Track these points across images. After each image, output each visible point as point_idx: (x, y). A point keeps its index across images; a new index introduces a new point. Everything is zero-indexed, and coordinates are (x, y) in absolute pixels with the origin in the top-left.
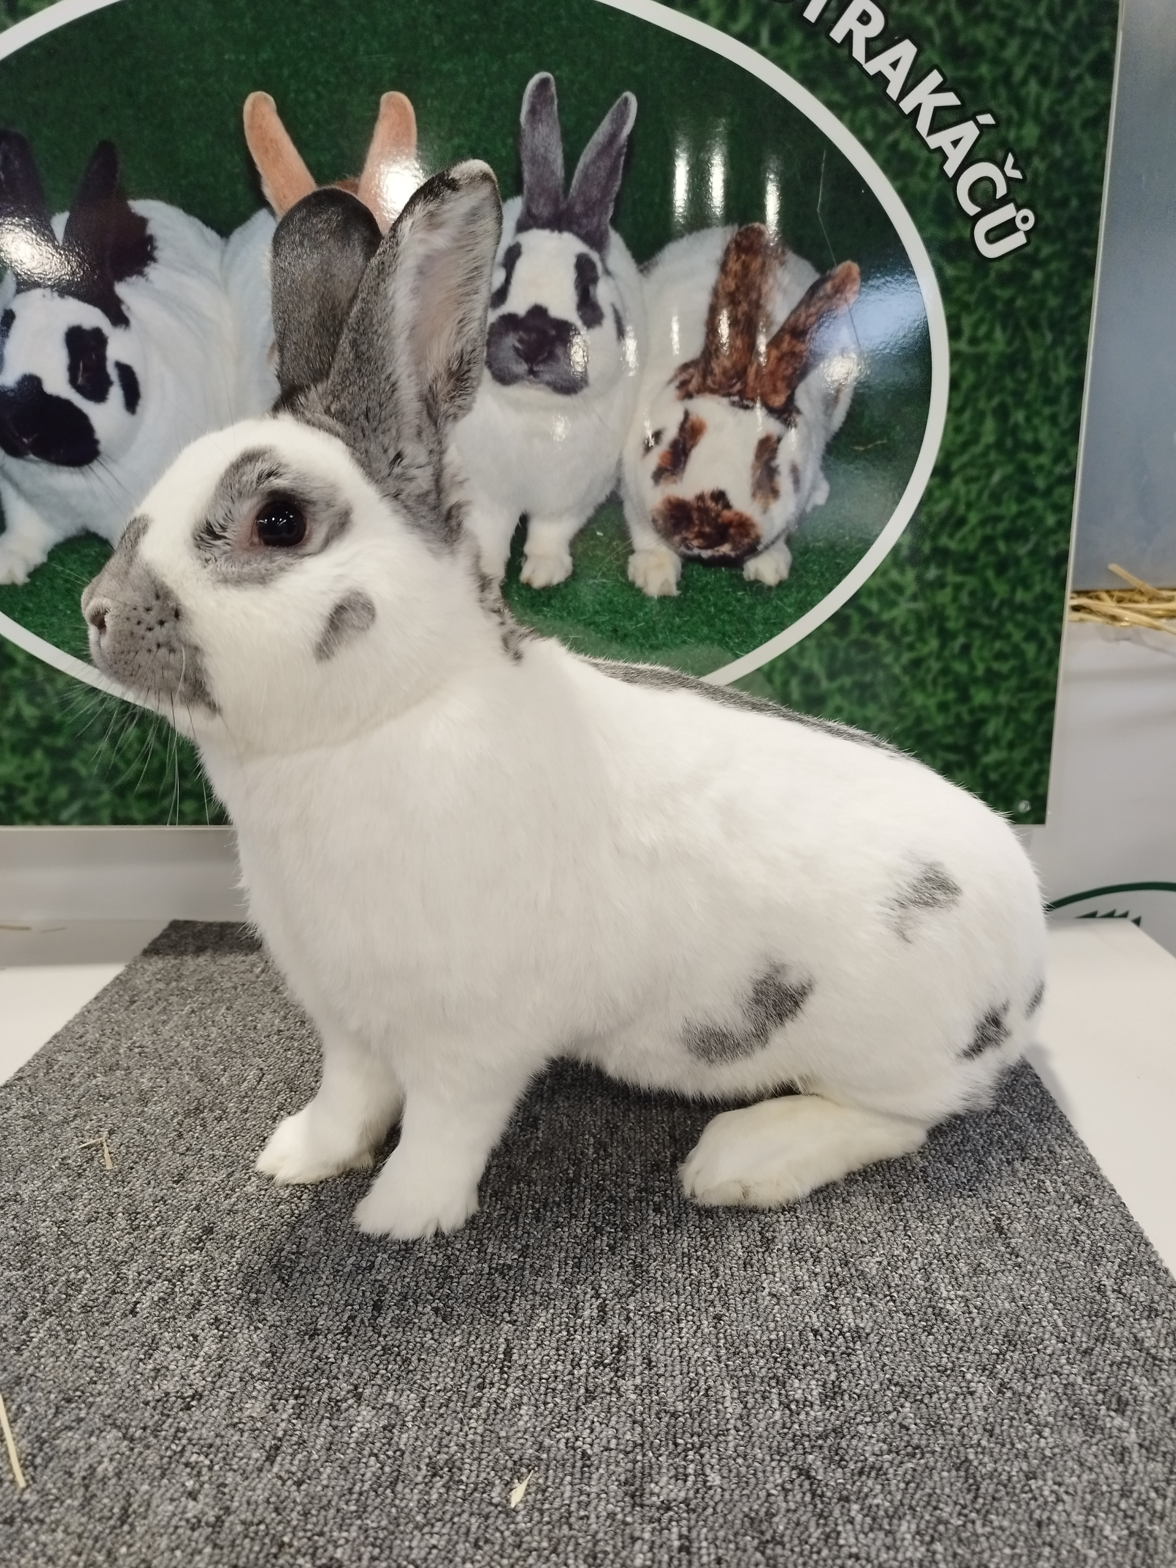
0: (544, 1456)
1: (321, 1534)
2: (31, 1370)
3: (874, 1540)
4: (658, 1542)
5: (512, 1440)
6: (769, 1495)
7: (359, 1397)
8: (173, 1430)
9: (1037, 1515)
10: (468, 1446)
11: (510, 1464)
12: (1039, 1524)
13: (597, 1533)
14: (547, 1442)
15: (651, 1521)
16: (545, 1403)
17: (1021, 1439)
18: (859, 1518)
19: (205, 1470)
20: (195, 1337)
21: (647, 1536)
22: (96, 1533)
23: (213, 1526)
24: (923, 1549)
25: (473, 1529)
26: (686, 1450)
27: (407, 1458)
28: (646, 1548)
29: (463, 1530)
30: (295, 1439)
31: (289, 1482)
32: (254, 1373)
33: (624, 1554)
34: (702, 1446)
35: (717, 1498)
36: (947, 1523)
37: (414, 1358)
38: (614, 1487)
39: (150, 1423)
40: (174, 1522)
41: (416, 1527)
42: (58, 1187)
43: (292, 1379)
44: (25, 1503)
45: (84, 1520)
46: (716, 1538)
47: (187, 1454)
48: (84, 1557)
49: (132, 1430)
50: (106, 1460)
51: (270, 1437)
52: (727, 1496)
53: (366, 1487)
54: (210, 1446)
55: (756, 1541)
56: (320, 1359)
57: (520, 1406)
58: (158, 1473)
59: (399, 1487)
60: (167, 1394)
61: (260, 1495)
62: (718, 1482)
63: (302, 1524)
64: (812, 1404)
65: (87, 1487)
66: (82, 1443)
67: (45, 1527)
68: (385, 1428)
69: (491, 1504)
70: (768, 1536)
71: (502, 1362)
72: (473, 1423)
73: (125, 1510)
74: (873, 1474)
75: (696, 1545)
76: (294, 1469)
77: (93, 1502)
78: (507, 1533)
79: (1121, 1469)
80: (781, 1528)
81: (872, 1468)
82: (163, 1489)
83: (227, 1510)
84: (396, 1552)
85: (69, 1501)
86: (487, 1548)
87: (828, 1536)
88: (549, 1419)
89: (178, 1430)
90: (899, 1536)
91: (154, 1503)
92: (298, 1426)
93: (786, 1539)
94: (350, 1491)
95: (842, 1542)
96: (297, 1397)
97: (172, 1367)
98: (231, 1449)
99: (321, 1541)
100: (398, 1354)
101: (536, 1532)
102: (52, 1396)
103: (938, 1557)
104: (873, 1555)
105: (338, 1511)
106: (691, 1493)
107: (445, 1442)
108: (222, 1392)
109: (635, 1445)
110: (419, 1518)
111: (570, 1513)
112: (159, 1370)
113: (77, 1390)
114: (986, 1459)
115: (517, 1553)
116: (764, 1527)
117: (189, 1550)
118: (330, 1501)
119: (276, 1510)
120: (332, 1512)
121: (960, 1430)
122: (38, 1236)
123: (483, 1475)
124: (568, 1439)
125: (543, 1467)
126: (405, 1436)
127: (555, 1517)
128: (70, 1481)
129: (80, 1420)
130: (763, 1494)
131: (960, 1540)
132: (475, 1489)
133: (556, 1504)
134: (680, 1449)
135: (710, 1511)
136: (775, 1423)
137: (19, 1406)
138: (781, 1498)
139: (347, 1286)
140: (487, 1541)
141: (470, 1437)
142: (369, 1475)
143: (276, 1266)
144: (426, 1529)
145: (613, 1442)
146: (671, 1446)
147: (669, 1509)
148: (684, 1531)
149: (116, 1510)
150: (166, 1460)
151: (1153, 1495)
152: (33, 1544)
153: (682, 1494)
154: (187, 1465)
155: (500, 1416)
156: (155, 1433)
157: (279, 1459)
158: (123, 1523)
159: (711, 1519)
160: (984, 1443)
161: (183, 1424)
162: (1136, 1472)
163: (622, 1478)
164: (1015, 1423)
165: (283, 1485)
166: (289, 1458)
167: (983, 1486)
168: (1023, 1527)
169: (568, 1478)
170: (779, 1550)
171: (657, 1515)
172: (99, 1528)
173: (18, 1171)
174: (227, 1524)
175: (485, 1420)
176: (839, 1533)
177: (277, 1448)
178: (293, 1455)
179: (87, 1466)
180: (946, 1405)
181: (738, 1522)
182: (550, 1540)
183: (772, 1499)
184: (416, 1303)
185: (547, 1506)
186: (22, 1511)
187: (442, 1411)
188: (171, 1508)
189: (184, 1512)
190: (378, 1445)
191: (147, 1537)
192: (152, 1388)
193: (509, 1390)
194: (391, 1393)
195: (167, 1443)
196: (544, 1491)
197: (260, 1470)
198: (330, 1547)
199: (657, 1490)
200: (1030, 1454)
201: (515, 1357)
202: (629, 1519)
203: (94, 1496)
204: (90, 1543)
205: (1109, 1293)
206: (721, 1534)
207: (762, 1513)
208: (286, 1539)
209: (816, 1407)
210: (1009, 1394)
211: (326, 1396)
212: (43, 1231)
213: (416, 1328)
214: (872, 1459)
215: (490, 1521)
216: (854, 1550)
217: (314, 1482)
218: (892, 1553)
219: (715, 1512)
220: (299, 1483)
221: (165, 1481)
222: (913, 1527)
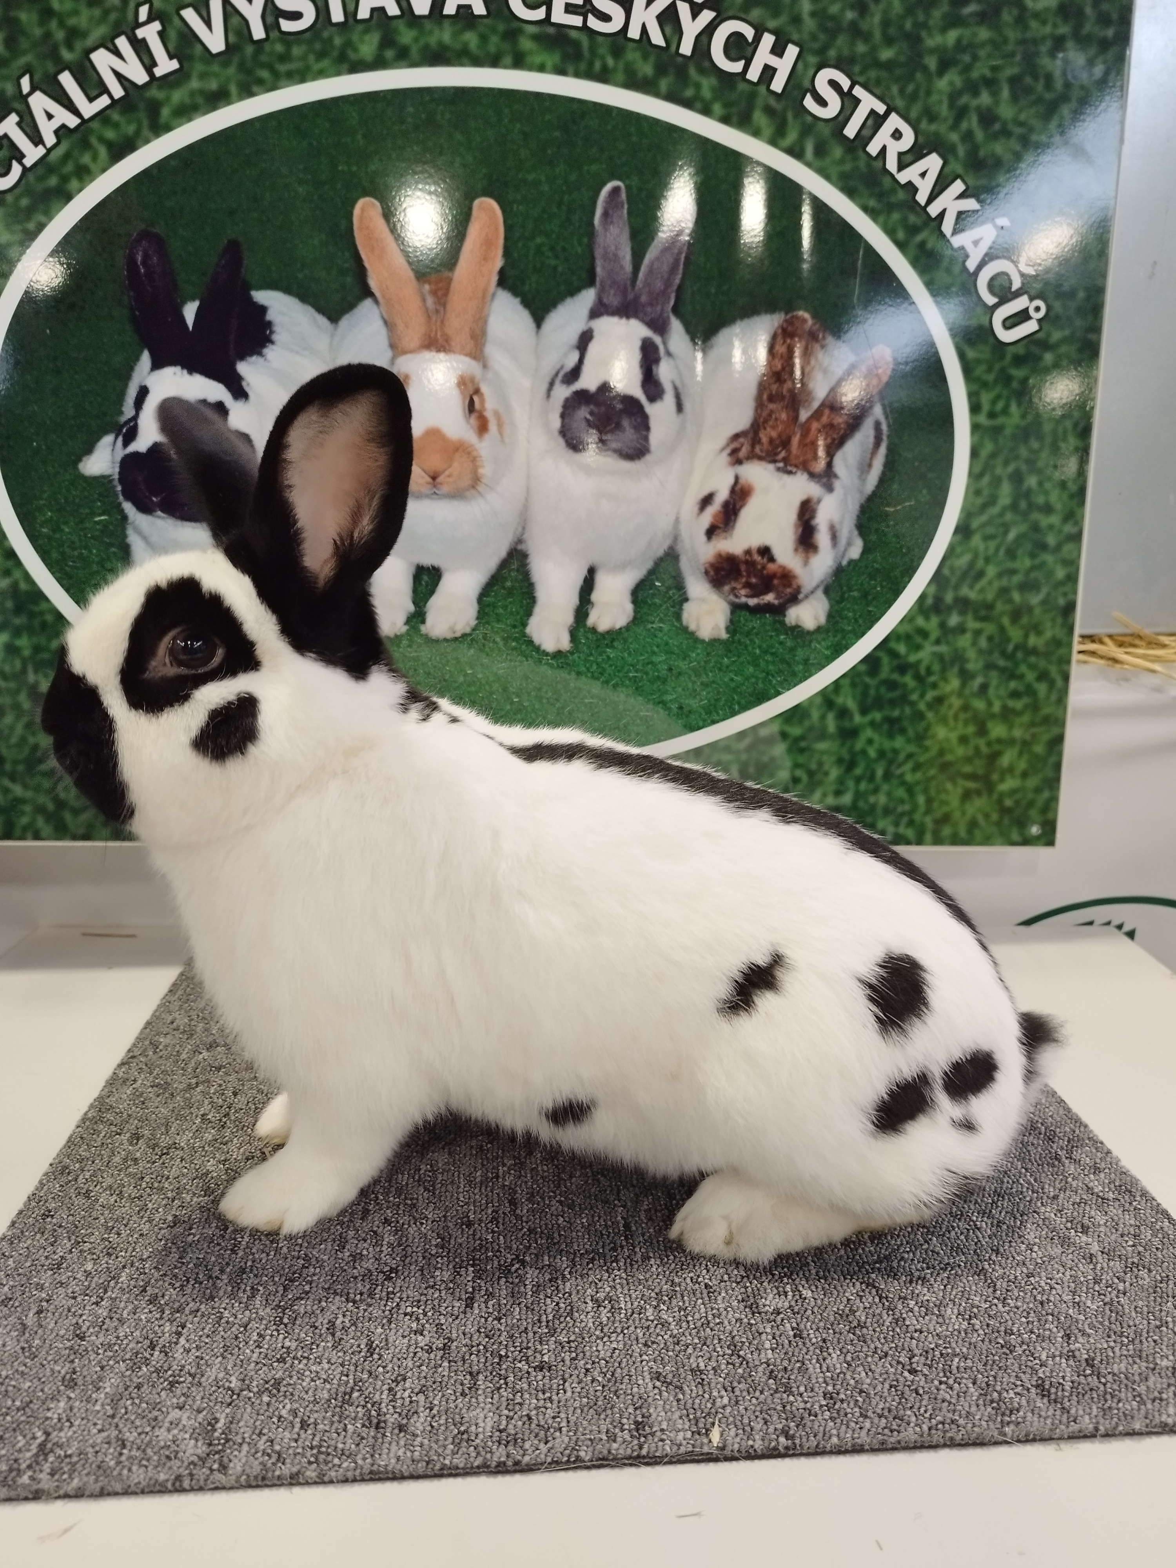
0: (678, 1289)
1: (528, 1348)
2: (249, 1263)
3: (930, 1320)
4: (778, 1333)
5: (651, 1280)
6: (848, 1300)
7: (523, 1263)
8: (384, 1294)
9: (1039, 1297)
10: (618, 1286)
11: (653, 1295)
12: (1042, 1303)
13: (731, 1333)
14: (677, 1280)
15: (769, 1321)
16: (667, 1256)
17: (1018, 1254)
18: (916, 1308)
19: (421, 1316)
20: (375, 1232)
21: (768, 1330)
22: (353, 1361)
23: (444, 1349)
24: (966, 1323)
25: (641, 1335)
26: (781, 1278)
27: (574, 1298)
28: (770, 1337)
29: (633, 1337)
30: (483, 1293)
31: (490, 1319)
32: (433, 1252)
33: (755, 1342)
34: (792, 1274)
35: (813, 1304)
36: (978, 1307)
37: (556, 1235)
38: (735, 1303)
39: (365, 1290)
40: (412, 1349)
41: (598, 1338)
42: (208, 1137)
43: (464, 1253)
44: (288, 1348)
45: (340, 1354)
46: (818, 1329)
47: (403, 1307)
48: (351, 1377)
49: (352, 1296)
50: (340, 1316)
51: (463, 1293)
52: (819, 1302)
53: (550, 1317)
54: (419, 1301)
55: (847, 1328)
56: (480, 1239)
57: (649, 1258)
58: (385, 1321)
59: (576, 1315)
60: (370, 1271)
61: (471, 1329)
62: (810, 1294)
63: (511, 1343)
64: (865, 1244)
65: (333, 1335)
66: (315, 1307)
67: (311, 1362)
68: (550, 1280)
69: (647, 1320)
70: (855, 1323)
71: (625, 1232)
72: (616, 1272)
73: (370, 1344)
74: (920, 1282)
75: (805, 1332)
76: (491, 1310)
77: (343, 1342)
78: (666, 1337)
79: (1091, 1266)
80: (863, 1318)
81: (919, 1278)
82: (393, 1331)
83: (449, 1339)
84: (588, 1354)
85: (323, 1344)
86: (655, 1346)
87: (897, 1320)
88: (673, 1265)
89: (388, 1293)
90: (946, 1316)
91: (391, 1340)
92: (483, 1284)
93: (868, 1324)
94: (539, 1321)
95: (907, 1323)
96: (473, 1266)
97: (365, 1252)
98: (436, 1303)
99: (530, 1352)
100: (542, 1232)
101: (687, 1334)
102: (277, 1279)
103: (977, 1327)
104: (932, 1329)
105: (535, 1333)
106: (793, 1303)
107: (600, 1285)
108: (413, 1267)
109: (743, 1277)
110: (598, 1333)
111: (709, 1322)
112: (354, 1257)
113: (294, 1273)
114: (997, 1267)
115: (677, 1348)
116: (851, 1318)
117: (432, 1365)
118: (526, 1329)
119: (487, 1336)
120: (531, 1335)
121: (975, 1251)
122: (208, 1172)
123: (636, 1304)
124: (692, 1278)
125: (679, 1296)
126: (568, 1284)
127: (699, 1324)
128: (317, 1331)
129: (307, 1293)
130: (845, 1300)
131: (989, 1316)
132: (633, 1313)
133: (697, 1316)
134: (776, 1277)
135: (809, 1312)
136: (841, 1256)
137: (252, 1288)
138: (858, 1301)
139: (483, 1190)
140: (653, 1343)
141: (618, 1281)
142: (549, 1310)
143: (419, 1181)
144: (605, 1339)
145: (726, 1277)
146: (770, 1277)
147: (779, 1313)
148: (794, 1325)
149: (362, 1346)
150: (387, 1313)
151: (1116, 1281)
152: (307, 1373)
153: (787, 1304)
154: (406, 1314)
155: (636, 1266)
156: (371, 1295)
157: (476, 1305)
158: (372, 1355)
159: (812, 1317)
160: (994, 1257)
161: (390, 1289)
162: (1102, 1268)
163: (740, 1297)
164: (1014, 1244)
165: (486, 1320)
166: (483, 1305)
167: (999, 1283)
168: (1031, 1305)
169: (700, 1301)
170: (865, 1331)
171: (772, 1317)
172: (357, 1358)
173: (167, 1126)
174: (453, 1347)
175: (625, 1271)
176: (904, 1319)
177: (472, 1299)
178: (486, 1302)
179: (326, 1321)
180: (962, 1237)
181: (832, 1318)
182: (699, 1338)
183: (851, 1302)
184: (543, 1199)
185: (690, 1318)
186: (288, 1353)
187: (591, 1265)
188: (406, 1341)
189: (416, 1343)
190: (549, 1291)
191: (395, 1360)
192: (356, 1268)
193: (637, 1249)
194: (546, 1258)
195: (383, 1302)
196: (685, 1310)
197: (465, 1313)
198: (538, 1356)
199: (768, 1303)
200: (1028, 1263)
201: (634, 1228)
202: (753, 1321)
203: (341, 1339)
204: (352, 1368)
205: (1064, 1159)
206: (822, 1324)
207: (847, 1310)
208: (503, 1353)
209: (869, 1244)
210: (1005, 1227)
211: (496, 1263)
212: (211, 1169)
213: (549, 1216)
214: (917, 1274)
215: (651, 1330)
216: (918, 1327)
217: (509, 1318)
218: (944, 1327)
219: (813, 1313)
220: (499, 1319)
221: (393, 1325)
222: (956, 1311)
